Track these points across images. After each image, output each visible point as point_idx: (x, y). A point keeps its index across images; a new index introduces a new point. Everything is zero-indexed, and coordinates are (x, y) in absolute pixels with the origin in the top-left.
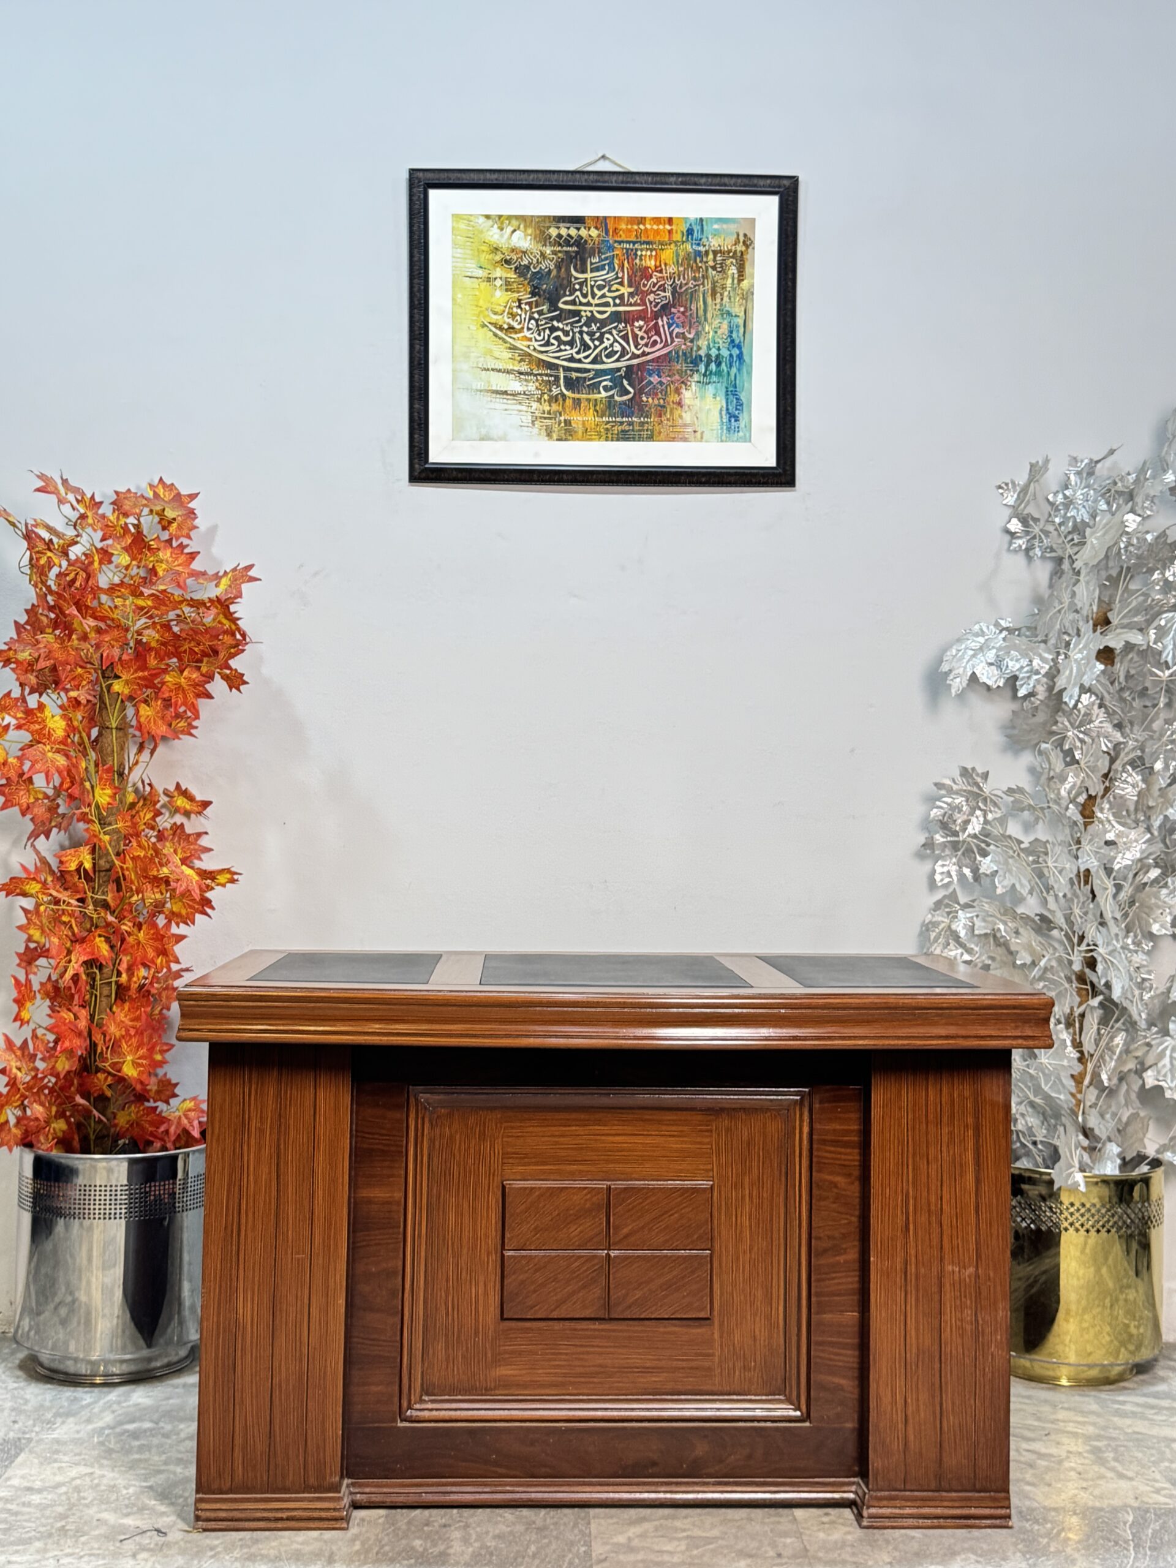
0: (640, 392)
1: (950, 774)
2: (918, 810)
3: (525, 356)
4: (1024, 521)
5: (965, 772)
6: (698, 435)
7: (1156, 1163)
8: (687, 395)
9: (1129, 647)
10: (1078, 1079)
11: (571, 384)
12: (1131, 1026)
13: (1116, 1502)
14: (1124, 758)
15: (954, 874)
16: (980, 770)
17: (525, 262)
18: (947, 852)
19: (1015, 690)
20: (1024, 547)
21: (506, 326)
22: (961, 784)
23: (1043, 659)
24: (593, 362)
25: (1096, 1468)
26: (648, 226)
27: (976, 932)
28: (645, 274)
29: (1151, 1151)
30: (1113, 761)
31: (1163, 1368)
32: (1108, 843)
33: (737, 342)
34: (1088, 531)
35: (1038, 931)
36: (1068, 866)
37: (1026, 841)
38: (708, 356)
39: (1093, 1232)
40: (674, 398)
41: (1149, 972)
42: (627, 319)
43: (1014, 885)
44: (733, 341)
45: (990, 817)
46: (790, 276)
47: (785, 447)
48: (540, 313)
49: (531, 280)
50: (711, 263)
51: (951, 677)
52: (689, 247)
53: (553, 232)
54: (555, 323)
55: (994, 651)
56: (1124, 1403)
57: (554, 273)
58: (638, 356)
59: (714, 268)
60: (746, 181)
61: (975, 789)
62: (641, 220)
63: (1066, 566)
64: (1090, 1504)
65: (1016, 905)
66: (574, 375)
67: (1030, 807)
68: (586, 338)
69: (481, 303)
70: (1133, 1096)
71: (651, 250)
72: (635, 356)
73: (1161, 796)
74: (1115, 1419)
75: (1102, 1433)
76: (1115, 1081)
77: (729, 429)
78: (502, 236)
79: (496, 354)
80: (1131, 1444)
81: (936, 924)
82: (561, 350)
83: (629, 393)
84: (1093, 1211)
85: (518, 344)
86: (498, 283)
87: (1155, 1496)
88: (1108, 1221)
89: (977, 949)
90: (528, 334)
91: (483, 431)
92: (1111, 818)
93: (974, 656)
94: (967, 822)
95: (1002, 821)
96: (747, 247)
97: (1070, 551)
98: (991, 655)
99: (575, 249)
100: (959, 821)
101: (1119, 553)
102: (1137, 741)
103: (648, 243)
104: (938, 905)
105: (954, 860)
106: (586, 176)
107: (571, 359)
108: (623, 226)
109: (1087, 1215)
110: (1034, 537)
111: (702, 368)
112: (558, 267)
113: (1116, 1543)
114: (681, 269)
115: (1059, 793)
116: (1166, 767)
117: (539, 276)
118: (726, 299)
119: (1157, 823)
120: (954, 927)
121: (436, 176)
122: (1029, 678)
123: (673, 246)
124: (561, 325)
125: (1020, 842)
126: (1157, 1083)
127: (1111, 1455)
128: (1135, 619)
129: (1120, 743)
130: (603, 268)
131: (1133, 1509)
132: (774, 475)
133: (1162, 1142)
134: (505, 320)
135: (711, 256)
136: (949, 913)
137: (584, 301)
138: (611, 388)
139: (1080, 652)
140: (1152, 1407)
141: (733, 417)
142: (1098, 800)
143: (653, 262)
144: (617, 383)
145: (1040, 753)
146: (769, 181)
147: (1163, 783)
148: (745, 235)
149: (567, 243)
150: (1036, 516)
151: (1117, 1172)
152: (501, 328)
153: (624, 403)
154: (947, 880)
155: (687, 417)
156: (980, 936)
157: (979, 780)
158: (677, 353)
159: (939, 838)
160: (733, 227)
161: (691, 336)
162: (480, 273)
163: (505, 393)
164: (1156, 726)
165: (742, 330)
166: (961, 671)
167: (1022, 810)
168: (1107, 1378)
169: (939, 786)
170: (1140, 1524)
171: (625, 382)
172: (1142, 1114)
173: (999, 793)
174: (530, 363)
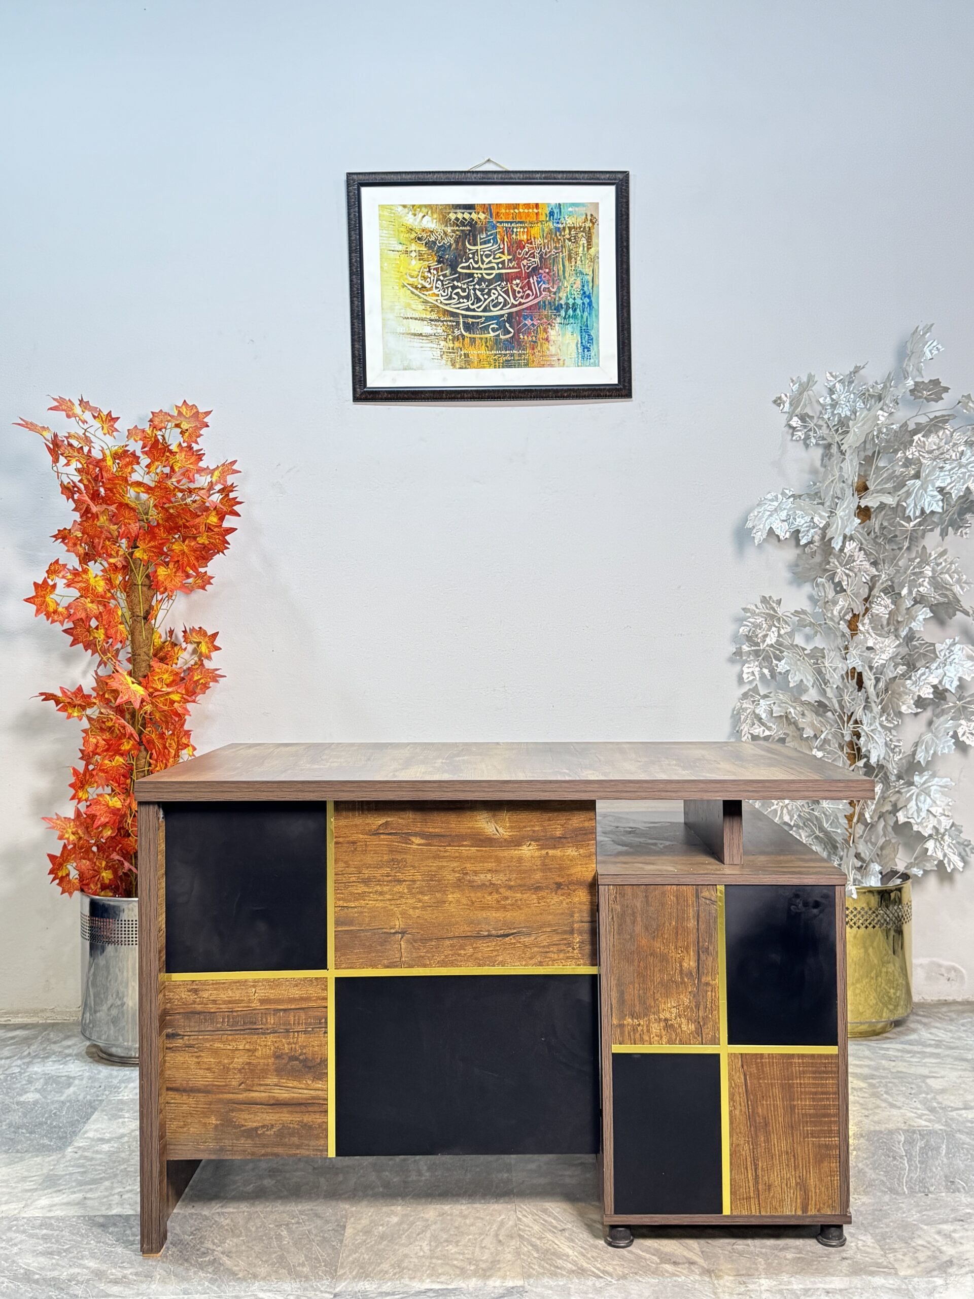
0: (518, 331)
1: (753, 601)
2: (731, 628)
3: (434, 308)
4: (803, 418)
5: (764, 600)
6: (561, 363)
7: (905, 877)
8: (552, 333)
9: (883, 506)
10: (849, 818)
11: (468, 327)
12: (886, 780)
13: (891, 1126)
14: (879, 586)
15: (756, 673)
16: (775, 599)
17: (432, 239)
18: (752, 658)
19: (798, 540)
20: (803, 437)
21: (420, 286)
22: (762, 608)
23: (821, 517)
24: (484, 311)
25: (873, 1100)
26: (521, 210)
27: (774, 715)
28: (520, 245)
29: (901, 867)
30: (871, 589)
31: (914, 1022)
32: (869, 648)
33: (587, 293)
34: (851, 423)
35: (817, 714)
36: (840, 666)
37: (809, 648)
38: (567, 304)
39: (863, 927)
40: (542, 335)
41: (899, 741)
42: (509, 278)
43: (802, 681)
44: (584, 293)
45: (782, 632)
46: (625, 244)
47: (624, 370)
48: (444, 276)
49: (437, 252)
50: (568, 236)
51: (754, 531)
52: (551, 224)
53: (452, 216)
54: (455, 283)
55: (785, 511)
56: (888, 1049)
57: (454, 246)
58: (516, 306)
59: (569, 240)
60: (591, 175)
61: (772, 612)
62: (516, 206)
63: (834, 449)
64: (872, 1128)
65: (801, 694)
66: (470, 320)
67: (811, 624)
68: (478, 293)
69: (401, 269)
70: (890, 829)
71: (524, 228)
72: (514, 306)
73: (907, 614)
74: (883, 1062)
75: (875, 1073)
76: (876, 819)
77: (583, 358)
78: (415, 220)
79: (414, 307)
80: (896, 1081)
81: (745, 710)
82: (460, 303)
83: (509, 332)
84: (863, 913)
85: (429, 299)
86: (413, 254)
87: (917, 1120)
88: (873, 920)
89: (774, 727)
90: (436, 291)
91: (406, 364)
92: (871, 631)
93: (771, 515)
94: (766, 636)
95: (791, 634)
96: (593, 224)
97: (837, 439)
98: (783, 515)
99: (469, 228)
100: (760, 635)
101: (873, 438)
102: (889, 575)
103: (521, 223)
104: (745, 696)
105: (757, 663)
106: (475, 175)
107: (468, 309)
108: (503, 211)
109: (859, 916)
110: (810, 430)
111: (563, 313)
112: (457, 242)
113: (895, 1158)
114: (546, 241)
115: (832, 613)
116: (910, 592)
117: (444, 248)
118: (579, 262)
119: (903, 634)
120: (757, 711)
121: (367, 177)
122: (808, 531)
123: (539, 224)
124: (459, 285)
125: (804, 649)
126: (906, 820)
127: (884, 1090)
128: (886, 486)
129: (875, 576)
130: (489, 241)
131: (905, 1131)
132: (617, 390)
133: (909, 861)
134: (420, 282)
135: (567, 231)
136: (753, 702)
137: (476, 266)
138: (497, 330)
139: (844, 510)
140: (909, 1052)
141: (586, 348)
142: (861, 618)
143: (525, 237)
144: (501, 326)
145: (817, 585)
146: (608, 176)
147: (908, 603)
148: (592, 215)
149: (463, 224)
150: (811, 414)
151: (879, 885)
152: (416, 288)
153: (507, 340)
154: (751, 678)
155: (553, 349)
156: (776, 717)
157: (774, 605)
158: (544, 302)
159: (745, 648)
160: (582, 210)
161: (554, 290)
162: (400, 248)
163: (421, 335)
164: (900, 563)
165: (591, 285)
166: (761, 526)
167: (805, 626)
168: (874, 1031)
169: (745, 610)
170: (910, 1142)
171: (507, 325)
172: (893, 841)
173: (788, 614)
174: (438, 312)
